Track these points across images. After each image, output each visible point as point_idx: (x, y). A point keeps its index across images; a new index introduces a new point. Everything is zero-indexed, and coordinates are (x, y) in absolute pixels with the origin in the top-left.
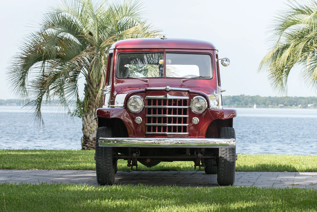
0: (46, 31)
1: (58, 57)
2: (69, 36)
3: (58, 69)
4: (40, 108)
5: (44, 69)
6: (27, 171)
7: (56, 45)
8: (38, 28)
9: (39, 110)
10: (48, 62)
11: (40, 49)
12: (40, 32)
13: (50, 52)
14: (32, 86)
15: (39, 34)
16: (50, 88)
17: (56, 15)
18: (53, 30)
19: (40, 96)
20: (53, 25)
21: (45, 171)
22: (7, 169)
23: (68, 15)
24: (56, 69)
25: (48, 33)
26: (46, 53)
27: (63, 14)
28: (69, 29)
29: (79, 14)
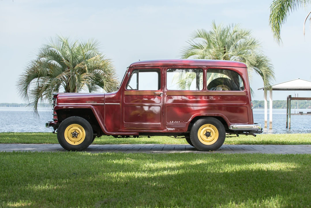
0: (40, 59)
1: (48, 75)
2: (54, 62)
3: (48, 82)
4: (37, 107)
5: (39, 83)
6: (39, 144)
7: (47, 68)
8: (35, 58)
9: (36, 108)
10: (41, 78)
11: (37, 70)
12: (37, 60)
13: (43, 72)
14: (32, 94)
15: (36, 62)
16: (43, 94)
17: (47, 49)
18: (44, 58)
19: (37, 100)
20: (45, 55)
21: (50, 144)
22: (27, 143)
23: (54, 49)
24: (47, 82)
25: (41, 61)
26: (41, 73)
27: (51, 48)
28: (54, 58)
29: (61, 49)
